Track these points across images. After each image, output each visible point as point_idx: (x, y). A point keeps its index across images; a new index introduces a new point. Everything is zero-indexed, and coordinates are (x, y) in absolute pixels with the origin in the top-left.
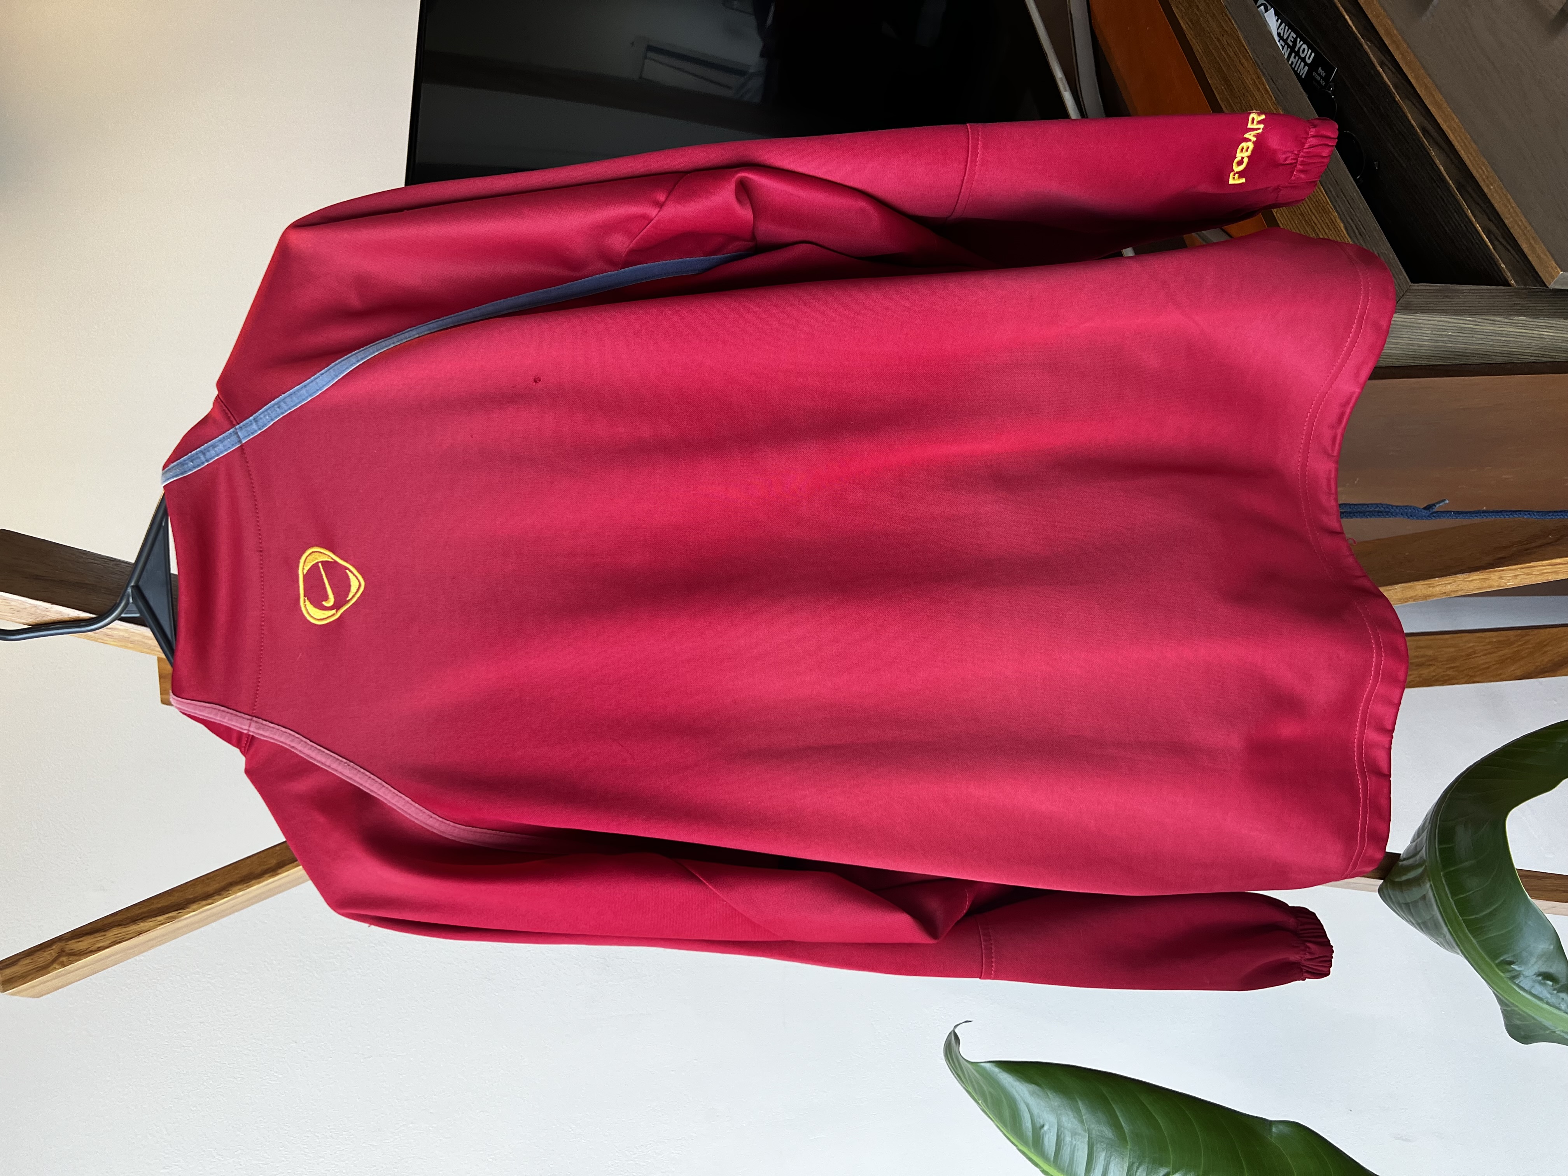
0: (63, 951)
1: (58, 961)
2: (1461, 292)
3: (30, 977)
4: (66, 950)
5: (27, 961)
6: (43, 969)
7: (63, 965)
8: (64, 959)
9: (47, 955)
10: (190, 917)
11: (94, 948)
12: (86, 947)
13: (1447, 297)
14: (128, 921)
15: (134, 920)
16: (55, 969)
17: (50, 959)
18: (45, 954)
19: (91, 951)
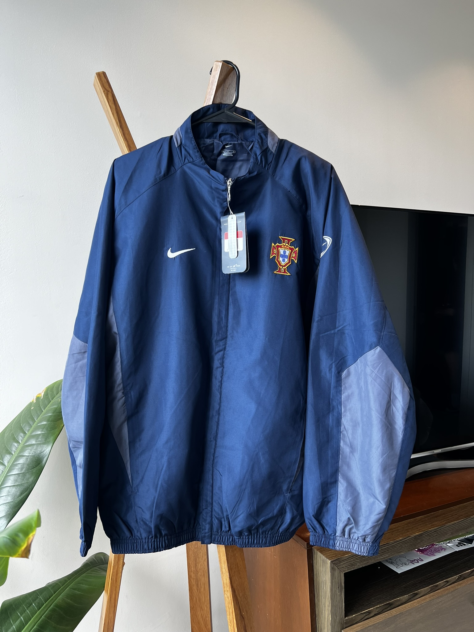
0: (108, 91)
1: (105, 90)
2: (341, 594)
3: (100, 81)
4: (109, 93)
5: (106, 81)
6: (103, 86)
7: (104, 92)
8: (106, 92)
9: (107, 87)
10: (117, 129)
11: (109, 101)
12: (109, 98)
13: (338, 587)
14: (117, 111)
15: (117, 113)
16: (103, 89)
17: (106, 88)
18: (108, 86)
19: (108, 100)
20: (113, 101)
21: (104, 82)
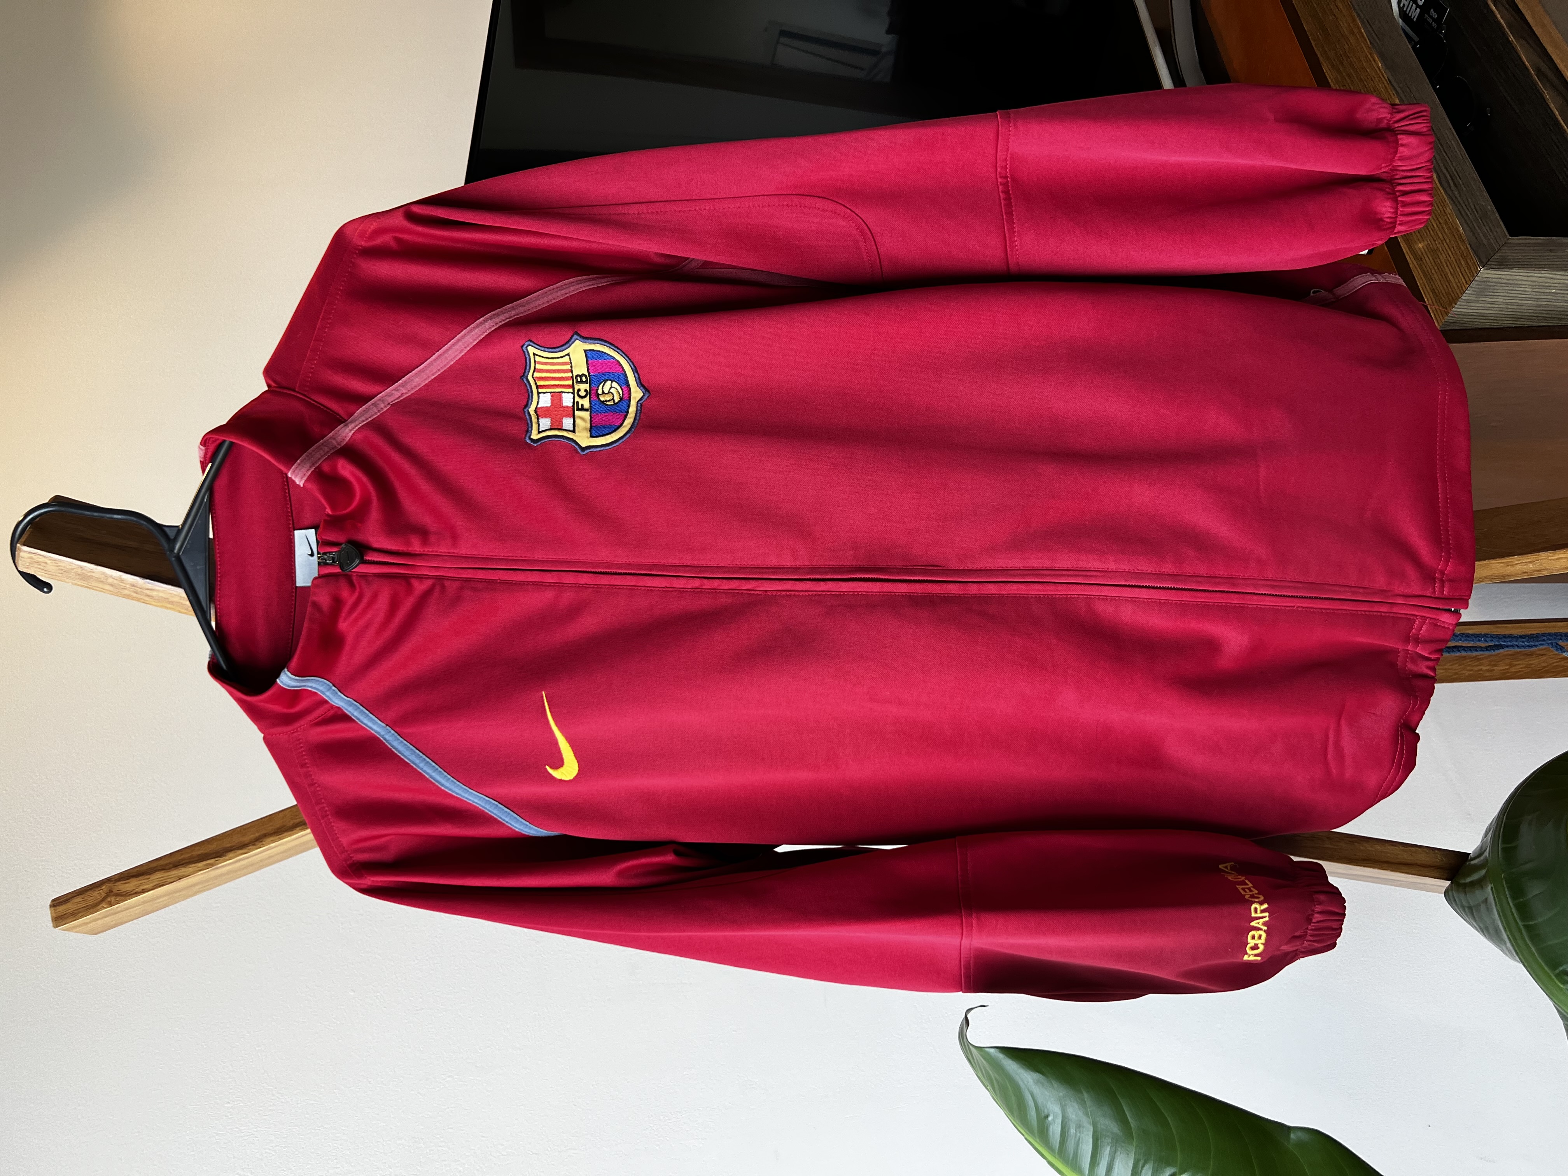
1: (105, 901)
4: (114, 891)
6: (93, 908)
7: (111, 904)
8: (113, 899)
10: (227, 865)
12: (132, 889)
14: (171, 866)
15: (177, 865)
16: (104, 908)
17: (99, 898)
18: (95, 894)
19: (136, 893)
20: (141, 878)
21: (81, 905)
